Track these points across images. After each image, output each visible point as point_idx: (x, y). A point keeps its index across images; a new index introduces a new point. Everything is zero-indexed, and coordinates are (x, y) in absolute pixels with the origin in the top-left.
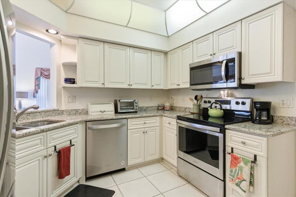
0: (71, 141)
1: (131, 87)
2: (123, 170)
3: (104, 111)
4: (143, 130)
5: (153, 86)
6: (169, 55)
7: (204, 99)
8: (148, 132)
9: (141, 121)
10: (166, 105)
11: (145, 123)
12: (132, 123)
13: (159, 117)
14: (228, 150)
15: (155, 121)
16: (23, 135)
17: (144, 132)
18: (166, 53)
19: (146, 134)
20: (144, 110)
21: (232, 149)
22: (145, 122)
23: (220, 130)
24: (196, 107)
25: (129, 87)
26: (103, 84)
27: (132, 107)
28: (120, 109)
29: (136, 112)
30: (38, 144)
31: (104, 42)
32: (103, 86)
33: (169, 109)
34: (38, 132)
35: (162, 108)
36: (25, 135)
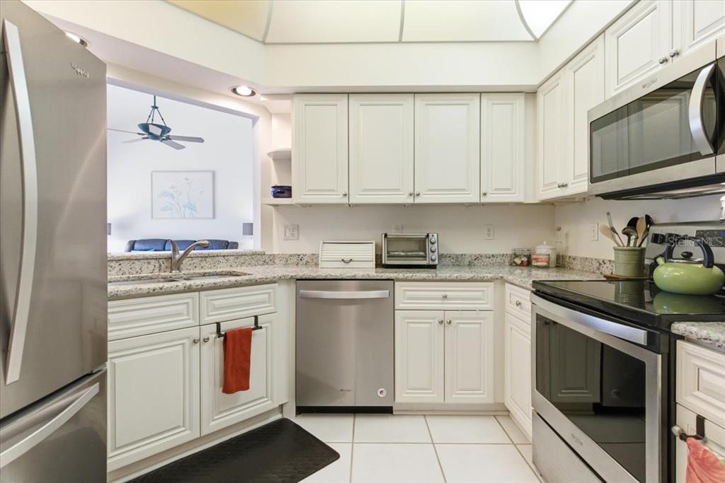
0: (256, 317)
1: (418, 200)
2: (387, 411)
3: (351, 260)
4: (440, 315)
5: (485, 194)
6: (540, 96)
7: (654, 230)
8: (454, 322)
9: (435, 290)
10: (538, 251)
11: (445, 297)
12: (408, 293)
13: (492, 284)
14: (685, 422)
15: (480, 293)
16: (148, 290)
17: (441, 322)
18: (531, 94)
19: (449, 329)
20: (467, 263)
21: (700, 421)
22: (443, 293)
23: (650, 337)
24: (623, 257)
25: (410, 200)
26: (345, 195)
27: (422, 253)
28: (388, 257)
29: (434, 267)
30: (181, 314)
31: (349, 93)
32: (345, 201)
33: (545, 264)
34: (178, 289)
35: (525, 259)
36: (152, 291)
